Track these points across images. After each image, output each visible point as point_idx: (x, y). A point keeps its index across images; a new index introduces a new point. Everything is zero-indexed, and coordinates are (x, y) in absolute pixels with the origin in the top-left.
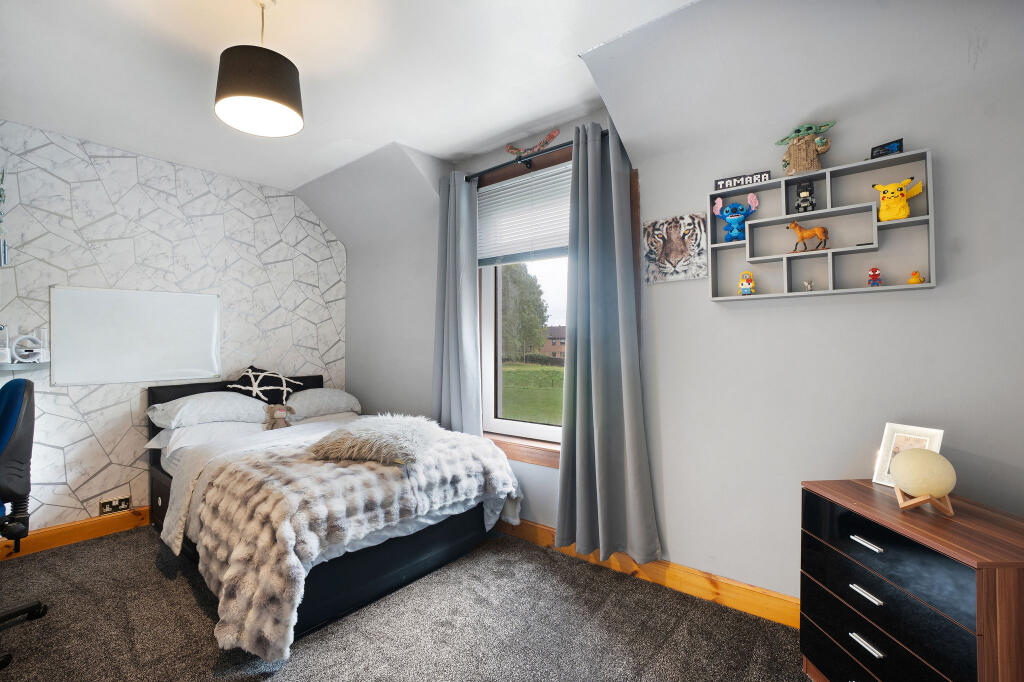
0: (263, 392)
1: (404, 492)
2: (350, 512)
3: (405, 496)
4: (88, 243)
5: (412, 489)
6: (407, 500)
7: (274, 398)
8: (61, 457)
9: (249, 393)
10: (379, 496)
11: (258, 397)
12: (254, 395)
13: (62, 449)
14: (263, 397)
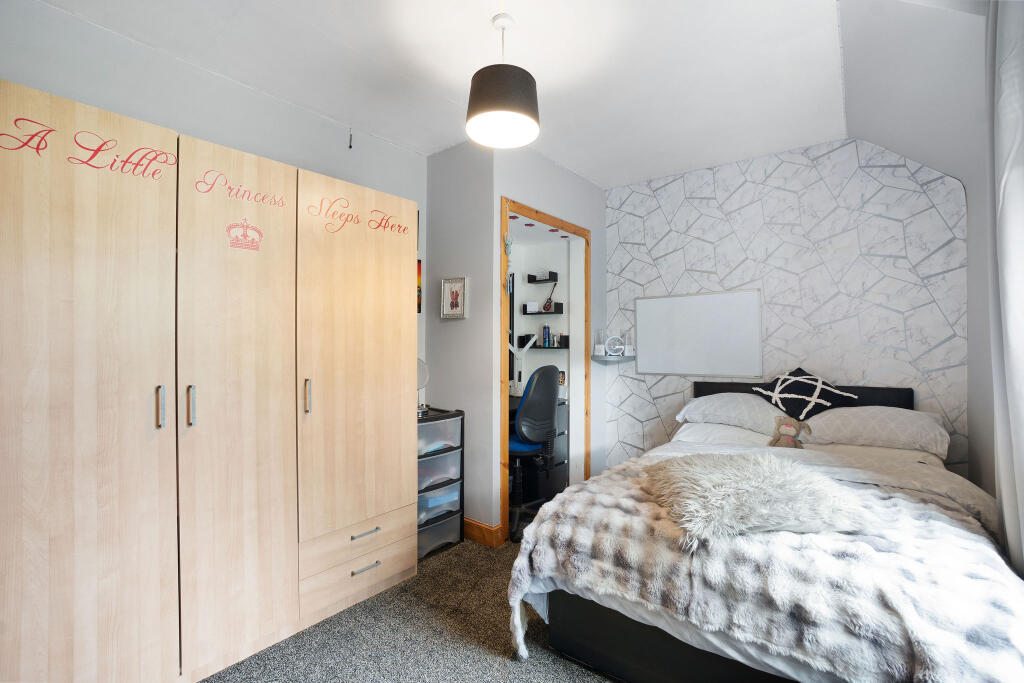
0: (781, 399)
1: (673, 570)
2: (596, 553)
3: (674, 578)
4: (654, 260)
5: (690, 575)
6: (674, 586)
7: (793, 409)
8: (641, 429)
9: (769, 399)
10: (634, 553)
11: (776, 405)
12: (773, 402)
13: (642, 422)
14: (782, 407)
